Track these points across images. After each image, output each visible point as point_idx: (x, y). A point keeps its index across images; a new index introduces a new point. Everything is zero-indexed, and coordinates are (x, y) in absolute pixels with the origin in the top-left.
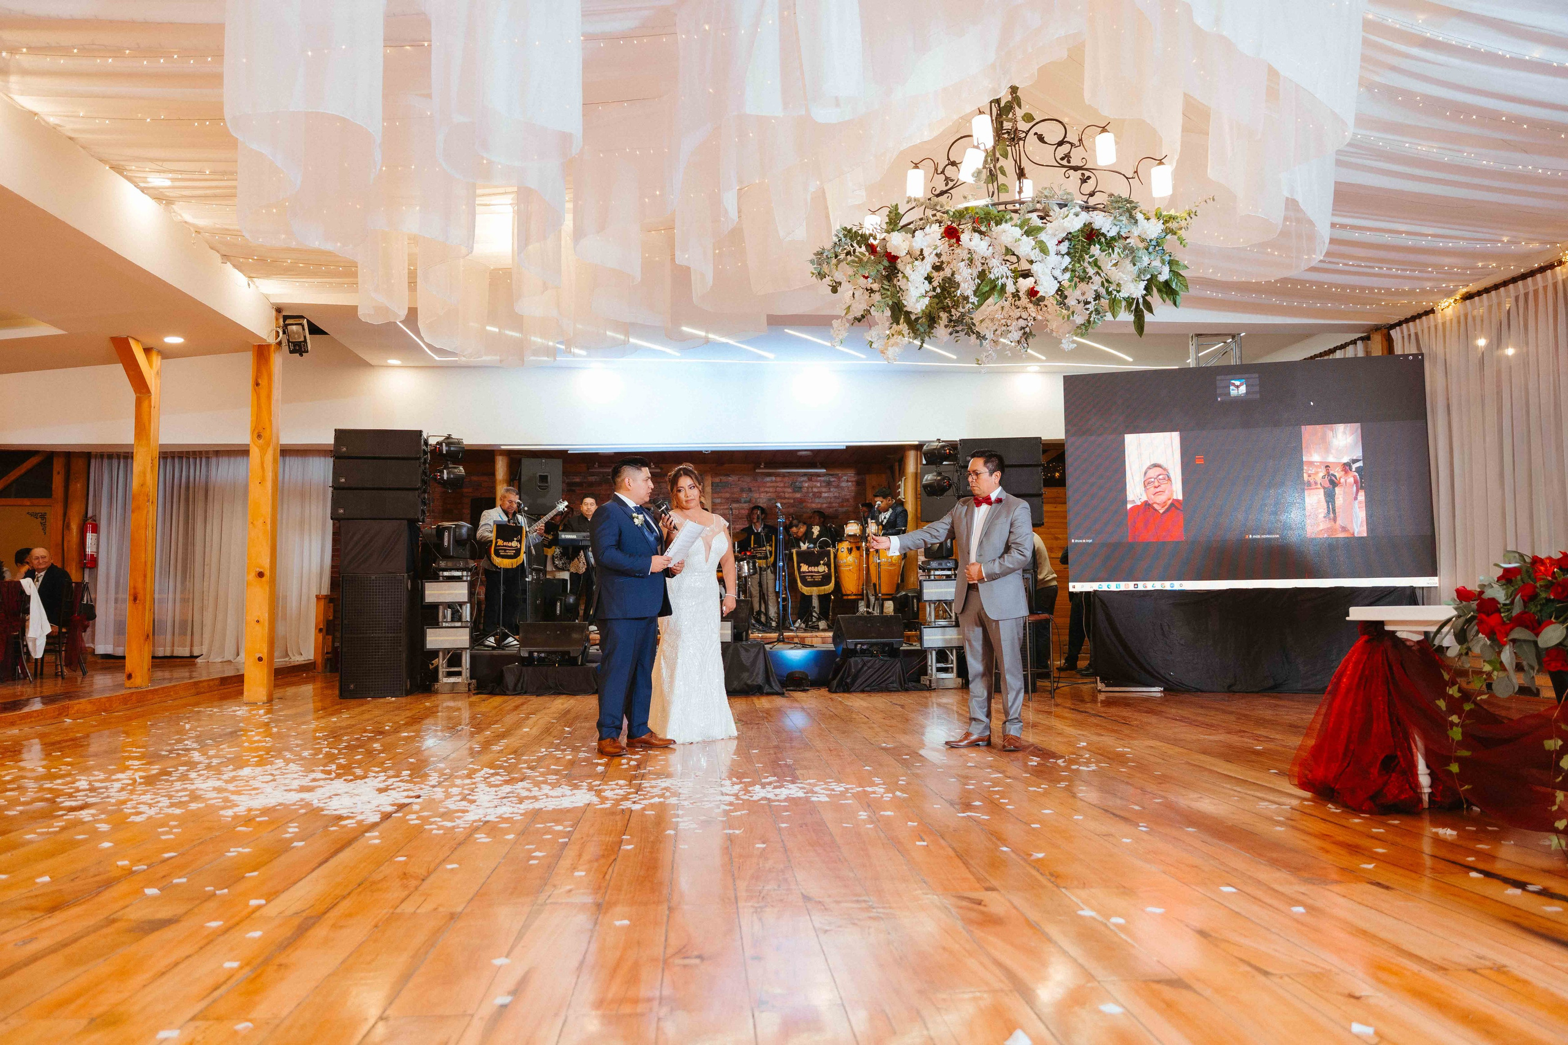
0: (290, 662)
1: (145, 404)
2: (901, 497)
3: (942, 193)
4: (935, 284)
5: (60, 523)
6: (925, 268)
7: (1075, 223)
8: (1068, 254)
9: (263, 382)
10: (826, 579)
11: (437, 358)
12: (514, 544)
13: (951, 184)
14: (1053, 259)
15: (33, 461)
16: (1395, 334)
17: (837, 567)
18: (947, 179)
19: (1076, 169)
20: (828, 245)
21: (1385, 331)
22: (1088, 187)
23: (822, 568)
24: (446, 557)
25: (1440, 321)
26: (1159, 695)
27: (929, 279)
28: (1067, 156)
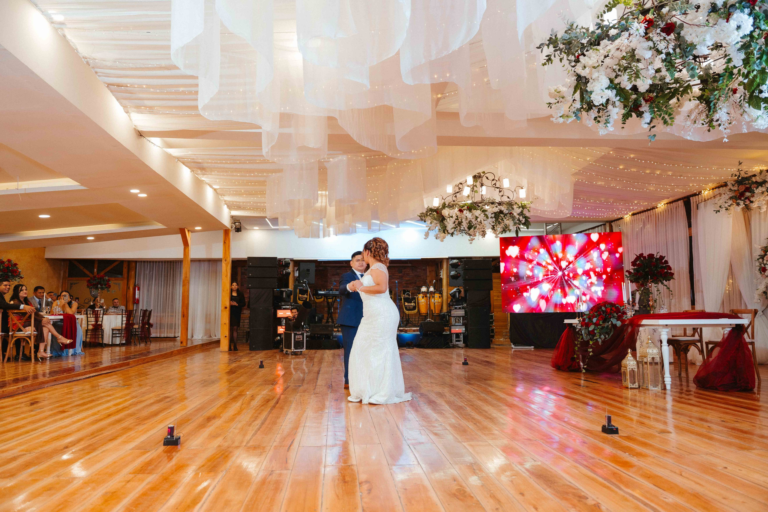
0: (212, 339)
1: (187, 250)
2: (441, 277)
3: (458, 192)
4: (456, 223)
5: (126, 287)
6: (453, 219)
7: (496, 210)
8: (494, 217)
9: (227, 242)
10: (414, 308)
11: (272, 227)
12: (305, 296)
13: (460, 190)
14: (490, 220)
15: (116, 264)
16: (613, 224)
17: (418, 303)
18: (459, 188)
19: (498, 188)
20: (424, 212)
21: (610, 222)
22: (501, 194)
23: (413, 304)
24: (285, 301)
25: (626, 221)
26: (533, 349)
27: (454, 223)
28: (495, 184)
